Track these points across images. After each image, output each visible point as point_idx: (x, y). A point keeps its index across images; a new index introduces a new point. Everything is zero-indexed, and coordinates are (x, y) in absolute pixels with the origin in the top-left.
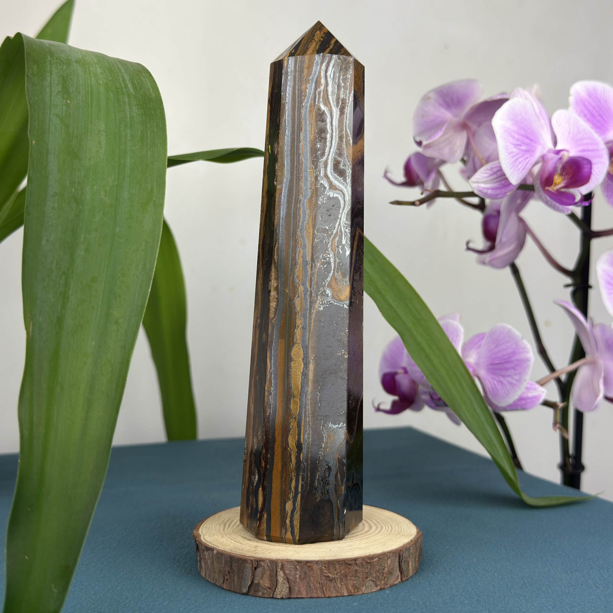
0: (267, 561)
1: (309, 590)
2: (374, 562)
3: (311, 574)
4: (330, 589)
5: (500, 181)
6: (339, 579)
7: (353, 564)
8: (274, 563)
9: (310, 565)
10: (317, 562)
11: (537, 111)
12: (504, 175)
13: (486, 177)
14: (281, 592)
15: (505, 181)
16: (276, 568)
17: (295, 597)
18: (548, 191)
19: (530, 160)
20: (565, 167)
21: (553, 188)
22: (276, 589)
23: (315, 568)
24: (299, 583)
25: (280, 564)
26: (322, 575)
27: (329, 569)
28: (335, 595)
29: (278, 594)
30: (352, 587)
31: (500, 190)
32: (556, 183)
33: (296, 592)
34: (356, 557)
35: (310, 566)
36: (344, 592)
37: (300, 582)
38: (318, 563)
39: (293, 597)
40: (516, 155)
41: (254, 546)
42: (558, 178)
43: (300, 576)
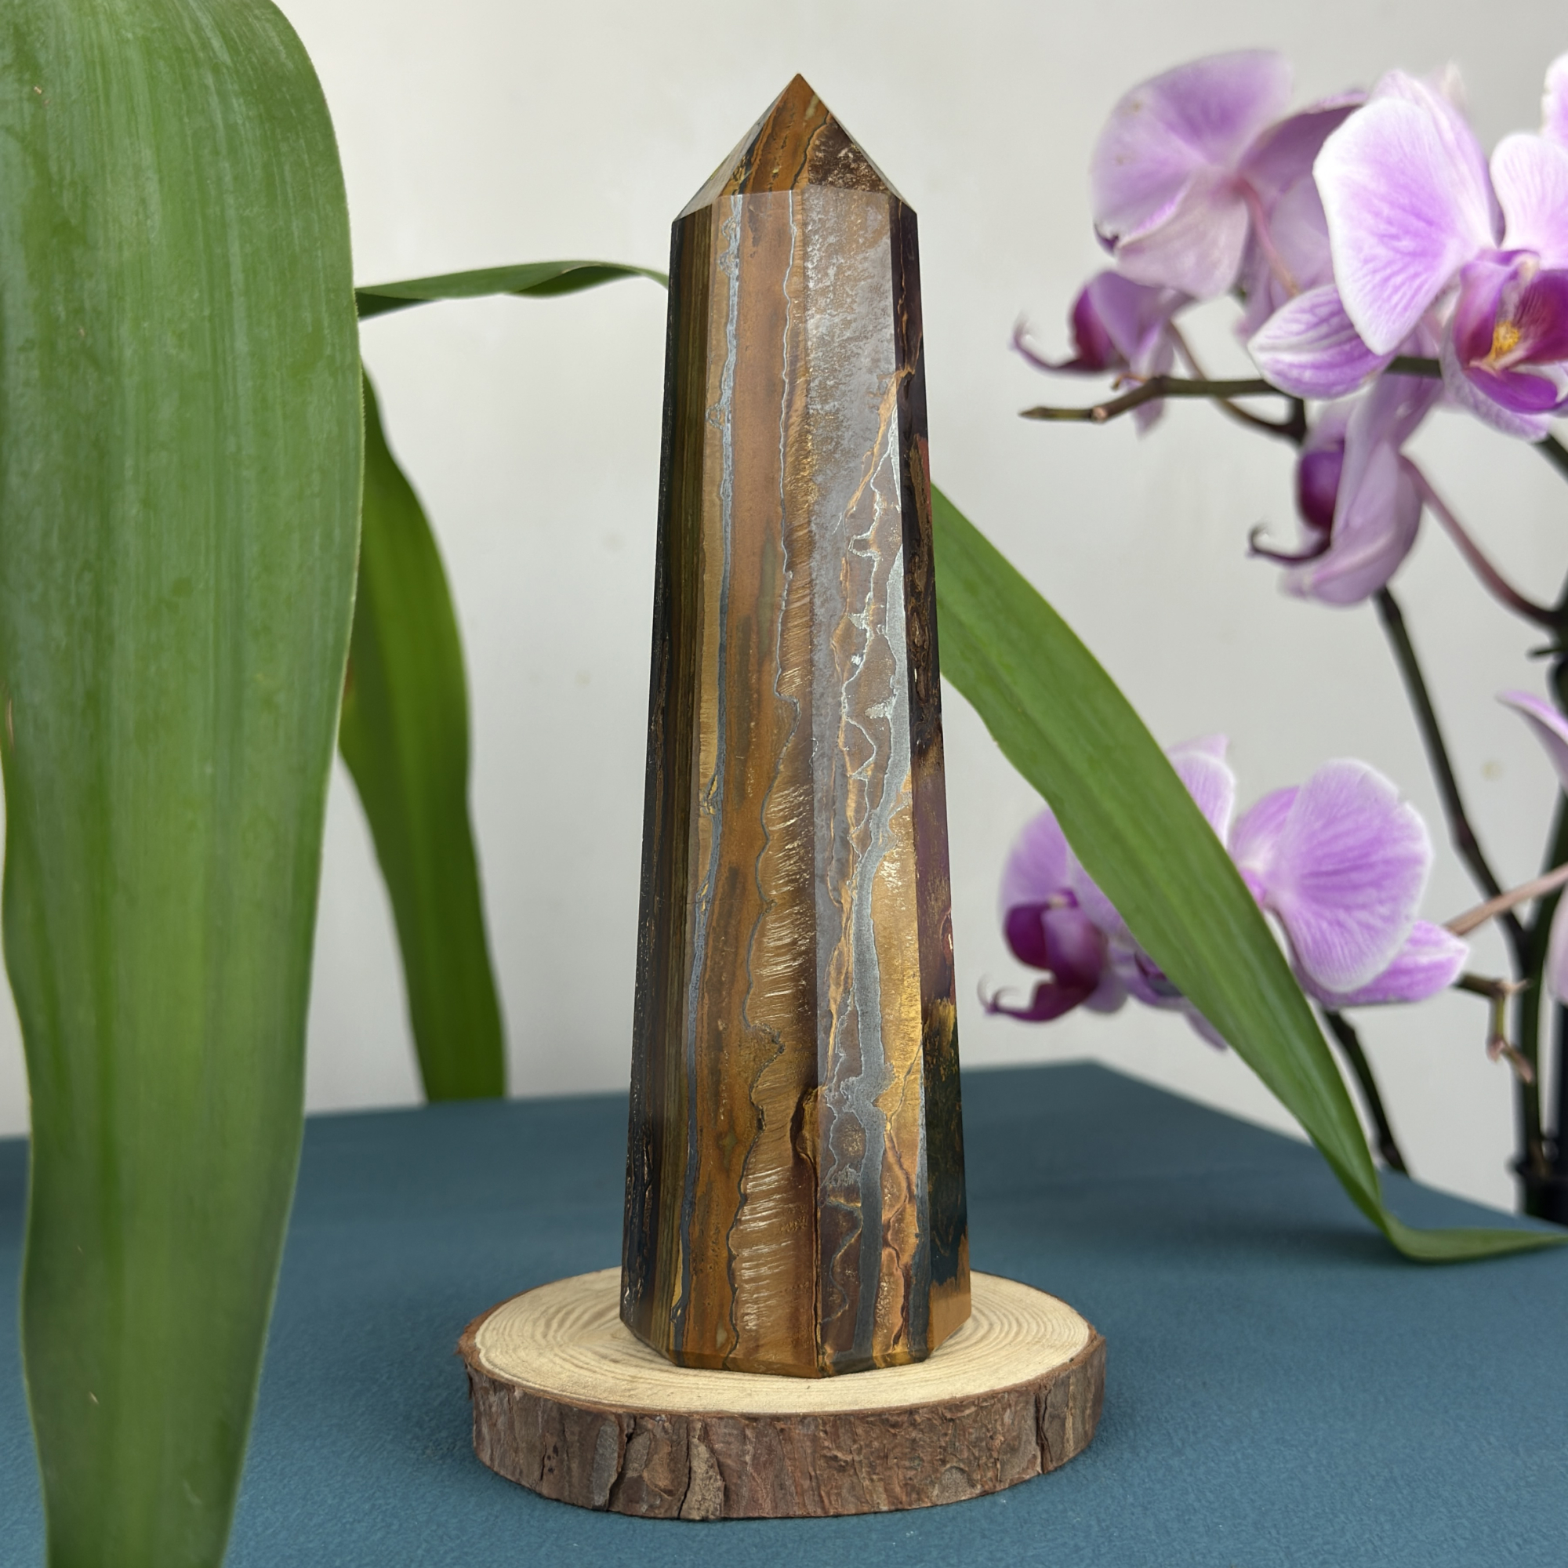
0: (663, 1416)
1: (781, 1496)
2: (964, 1417)
3: (787, 1452)
4: (839, 1495)
5: (1340, 344)
6: (864, 1465)
7: (903, 1423)
8: (681, 1422)
9: (783, 1426)
10: (803, 1419)
11: (1449, 136)
12: (1351, 326)
13: (1298, 334)
14: (702, 1502)
15: (1354, 343)
16: (688, 1435)
17: (742, 1515)
18: (1478, 370)
19: (1426, 281)
20: (1527, 303)
21: (1492, 364)
22: (688, 1495)
23: (797, 1437)
24: (754, 1478)
25: (699, 1425)
26: (817, 1455)
27: (835, 1437)
28: (854, 1512)
29: (694, 1508)
30: (901, 1487)
31: (1337, 371)
32: (1501, 348)
33: (744, 1503)
34: (913, 1405)
35: (782, 1430)
36: (879, 1501)
37: (755, 1475)
38: (806, 1421)
39: (735, 1516)
40: (1384, 267)
41: (628, 1378)
42: (1507, 333)
43: (755, 1458)
